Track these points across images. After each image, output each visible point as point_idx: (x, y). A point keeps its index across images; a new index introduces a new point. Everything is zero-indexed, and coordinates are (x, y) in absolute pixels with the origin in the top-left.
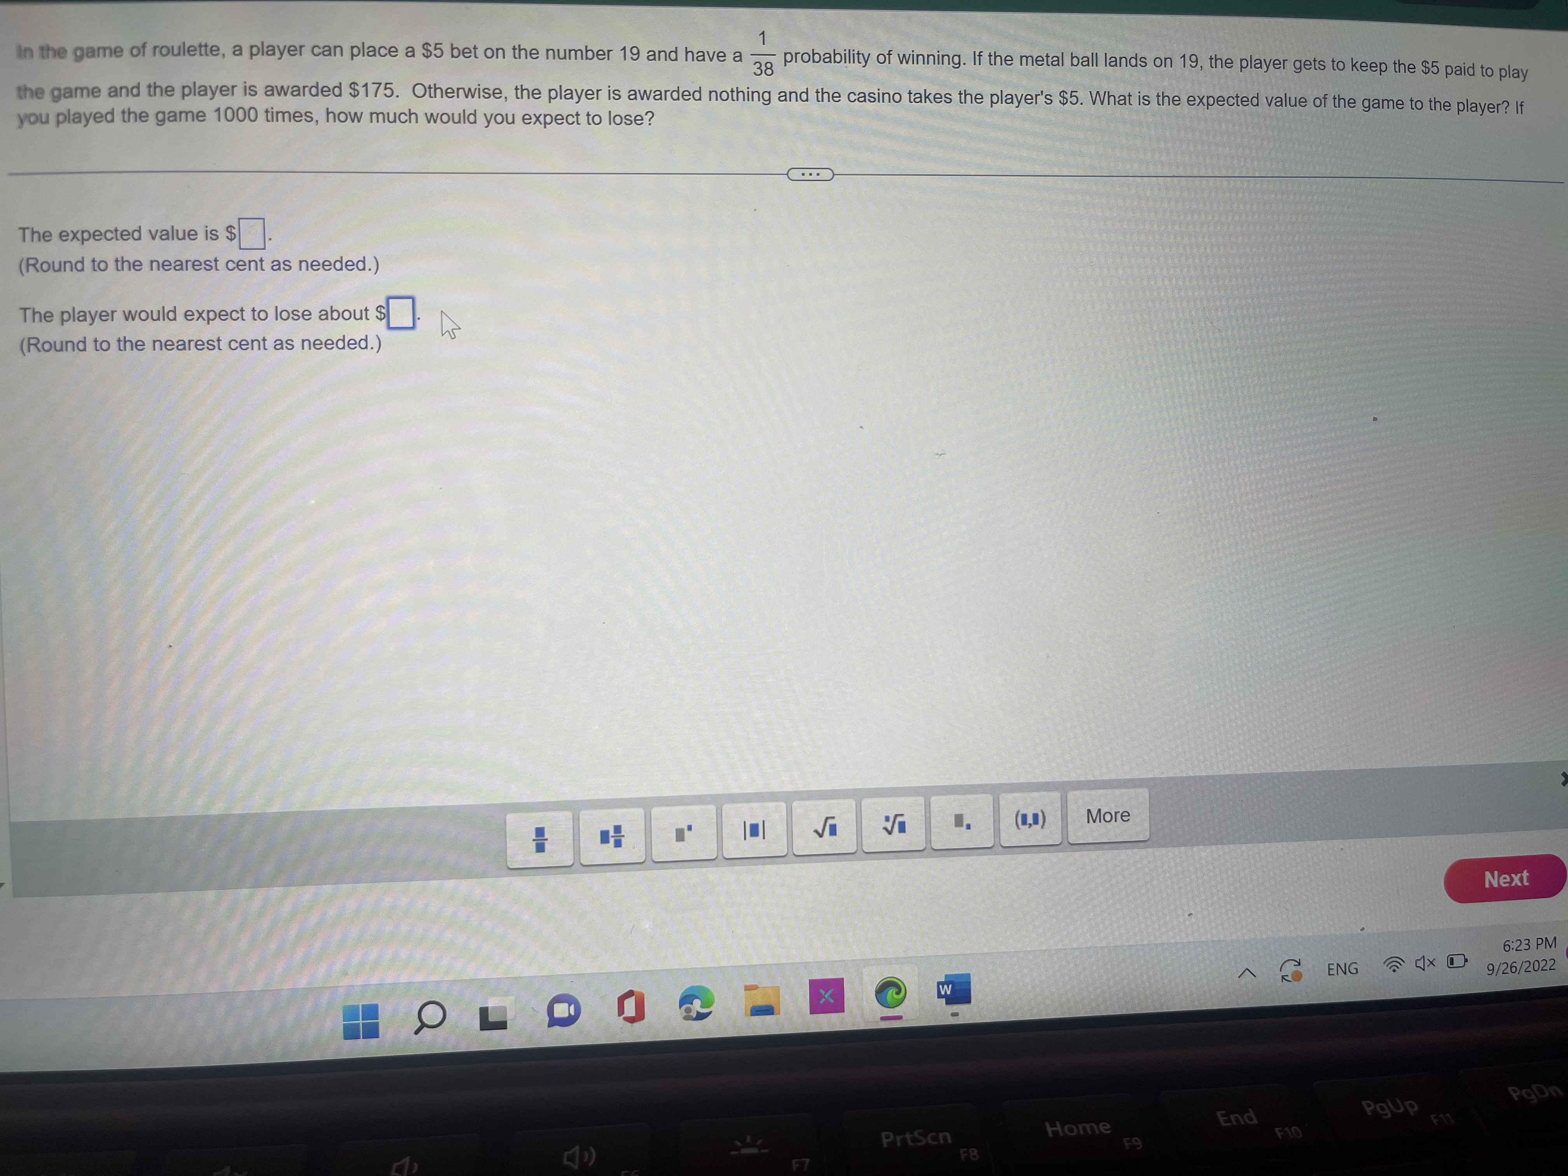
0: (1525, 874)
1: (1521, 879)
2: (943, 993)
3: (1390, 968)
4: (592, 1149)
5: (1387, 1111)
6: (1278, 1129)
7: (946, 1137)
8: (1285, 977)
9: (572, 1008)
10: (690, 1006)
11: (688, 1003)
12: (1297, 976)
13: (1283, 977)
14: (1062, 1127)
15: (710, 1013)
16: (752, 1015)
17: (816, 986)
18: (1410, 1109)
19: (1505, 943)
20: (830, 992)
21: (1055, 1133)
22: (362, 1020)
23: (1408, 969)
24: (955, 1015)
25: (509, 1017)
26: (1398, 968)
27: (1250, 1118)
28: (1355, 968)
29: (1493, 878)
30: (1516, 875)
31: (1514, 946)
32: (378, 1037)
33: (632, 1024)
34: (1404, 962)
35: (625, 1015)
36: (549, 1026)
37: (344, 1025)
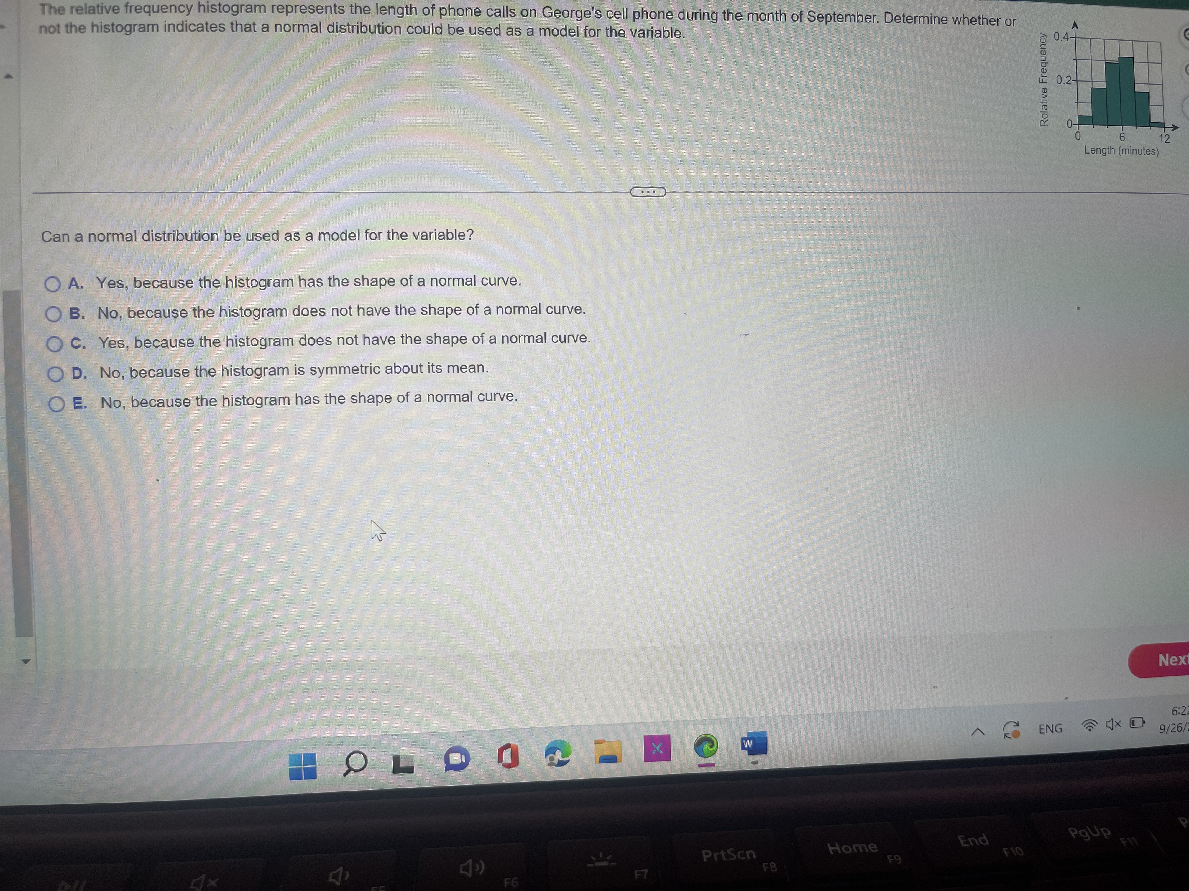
1: (1186, 660)
2: (746, 746)
3: (1087, 728)
4: (481, 861)
5: (1087, 835)
6: (1005, 848)
7: (751, 854)
8: (1007, 735)
9: (463, 757)
10: (552, 755)
11: (551, 754)
12: (1016, 734)
13: (1005, 735)
14: (840, 847)
15: (569, 761)
16: (600, 762)
17: (649, 741)
18: (1105, 834)
19: (1173, 709)
20: (660, 745)
21: (835, 851)
22: (304, 765)
23: (1100, 729)
24: (755, 763)
26: (1093, 728)
27: (984, 840)
28: (1060, 728)
29: (1165, 659)
30: (1182, 657)
31: (1180, 711)
32: (316, 778)
33: (509, 769)
34: (1097, 723)
35: (504, 762)
36: (446, 770)
37: (290, 769)
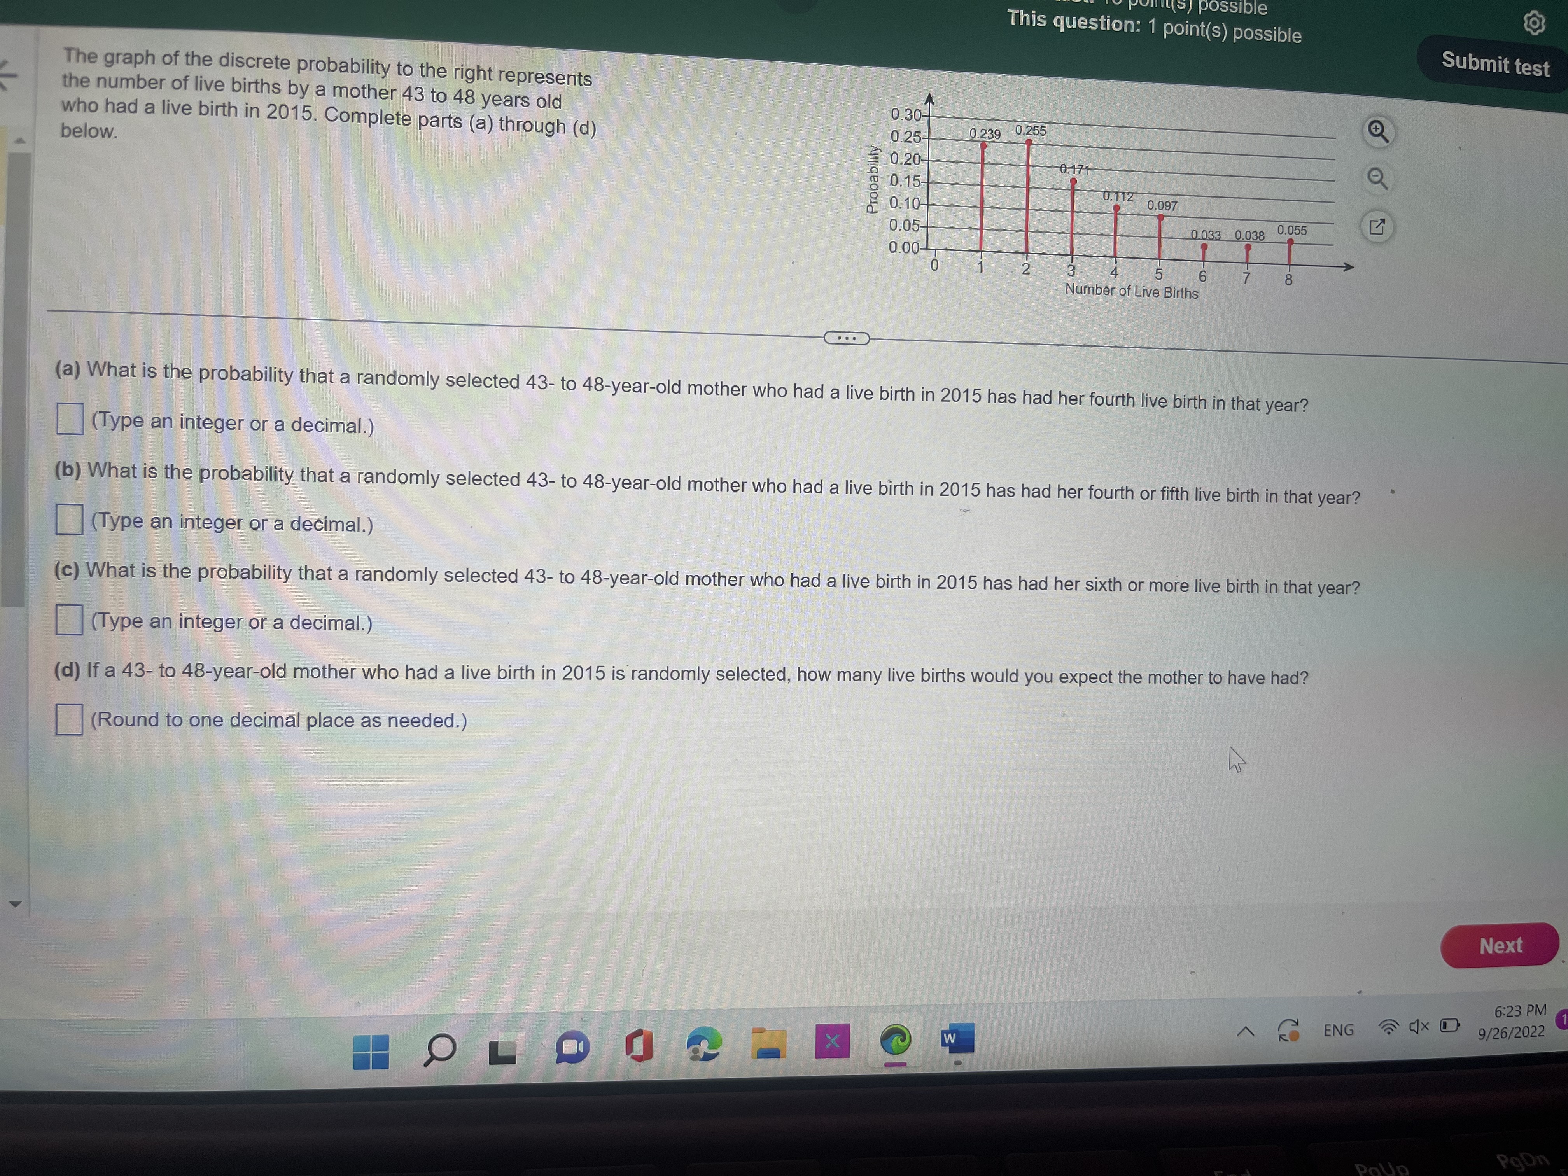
0: (1520, 941)
1: (1515, 947)
2: (947, 1041)
3: (1385, 1030)
8: (1283, 1037)
9: (581, 1045)
10: (697, 1046)
11: (696, 1044)
12: (1295, 1036)
13: (1281, 1037)
15: (718, 1054)
16: (758, 1058)
17: (822, 1031)
19: (1497, 1009)
20: (837, 1037)
22: (373, 1051)
23: (1402, 1033)
24: (958, 1063)
25: (519, 1052)
26: (1393, 1030)
28: (1350, 1030)
29: (1489, 945)
30: (1511, 942)
31: (1505, 1012)
32: (387, 1068)
33: (640, 1063)
34: (1398, 1025)
35: (634, 1053)
36: (557, 1062)
37: (354, 1055)
